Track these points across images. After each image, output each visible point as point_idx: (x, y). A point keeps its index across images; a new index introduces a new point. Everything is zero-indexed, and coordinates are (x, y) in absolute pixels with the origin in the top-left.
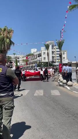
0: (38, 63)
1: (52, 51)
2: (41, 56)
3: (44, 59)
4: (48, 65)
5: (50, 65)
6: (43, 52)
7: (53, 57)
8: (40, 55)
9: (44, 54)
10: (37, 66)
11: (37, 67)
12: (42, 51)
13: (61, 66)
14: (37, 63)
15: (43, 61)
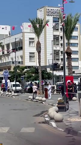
0: (12, 70)
1: (54, 36)
2: (21, 48)
3: (30, 57)
4: (38, 77)
5: (43, 78)
6: (27, 37)
7: (56, 53)
8: (18, 47)
9: (30, 42)
10: (9, 78)
11: (8, 81)
12: (25, 34)
13: (69, 81)
14: (9, 69)
15: (27, 63)
